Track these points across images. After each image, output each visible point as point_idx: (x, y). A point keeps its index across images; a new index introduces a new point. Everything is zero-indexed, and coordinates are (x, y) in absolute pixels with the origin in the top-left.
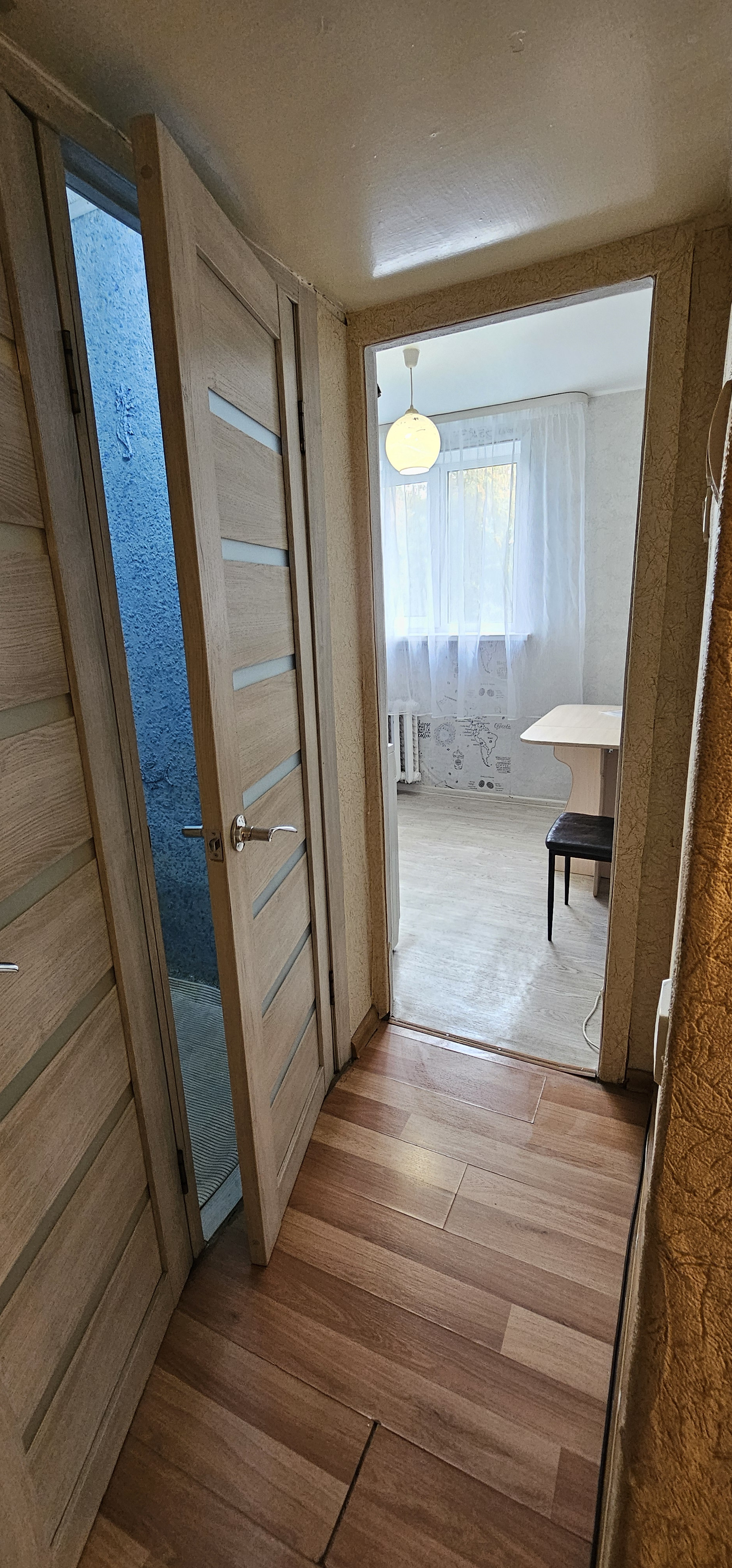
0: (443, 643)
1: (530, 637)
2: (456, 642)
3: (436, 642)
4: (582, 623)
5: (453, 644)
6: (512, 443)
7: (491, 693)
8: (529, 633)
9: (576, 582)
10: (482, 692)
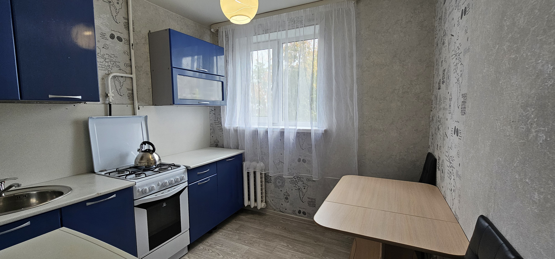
0: (277, 133)
1: (326, 131)
2: (284, 132)
3: (273, 131)
4: (356, 124)
5: (282, 133)
6: (313, 26)
7: (304, 161)
8: (325, 129)
9: (352, 101)
10: (299, 160)
